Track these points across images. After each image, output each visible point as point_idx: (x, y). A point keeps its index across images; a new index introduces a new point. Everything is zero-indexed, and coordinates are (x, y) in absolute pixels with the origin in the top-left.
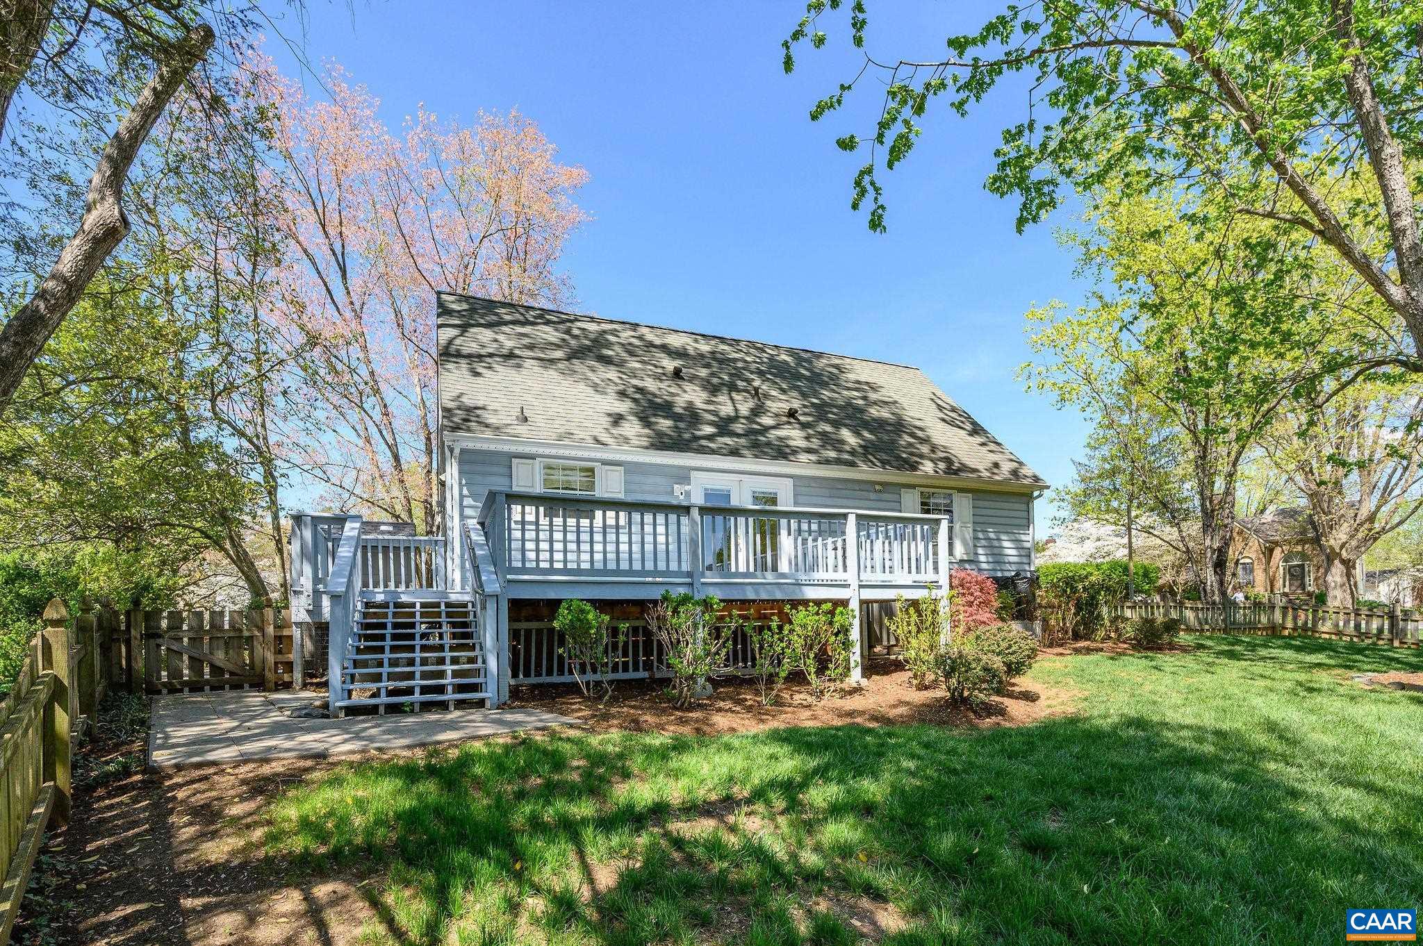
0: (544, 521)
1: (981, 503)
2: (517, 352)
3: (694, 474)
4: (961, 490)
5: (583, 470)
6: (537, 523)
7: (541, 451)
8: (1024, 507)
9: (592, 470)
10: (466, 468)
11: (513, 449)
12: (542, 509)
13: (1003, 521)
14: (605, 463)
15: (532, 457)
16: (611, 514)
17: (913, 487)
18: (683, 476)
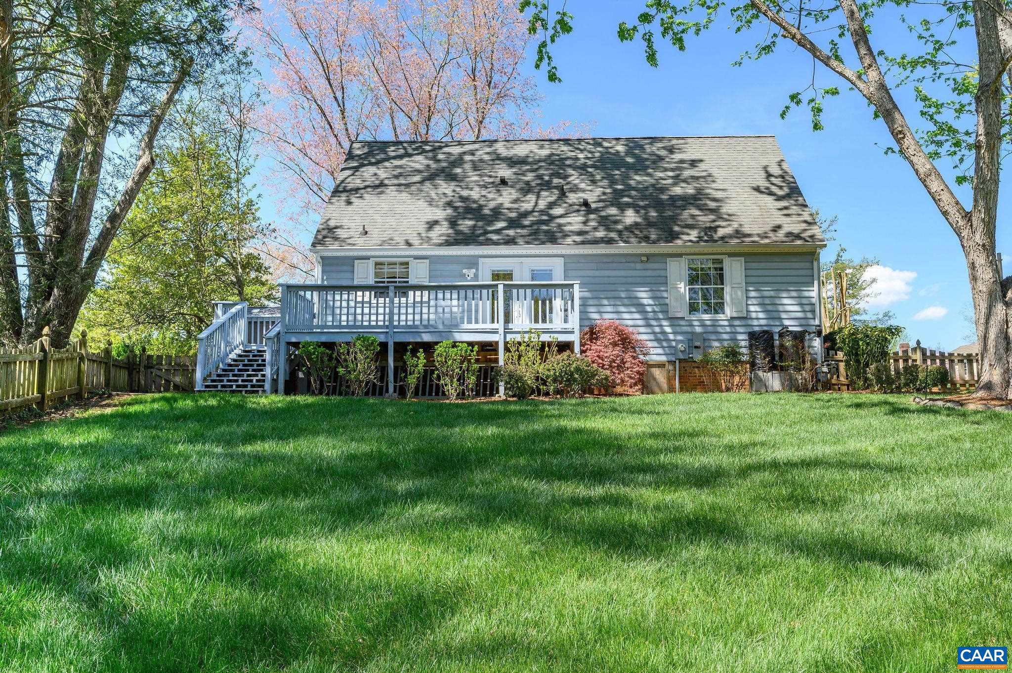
0: (374, 301)
1: (754, 265)
2: (386, 182)
3: (481, 260)
4: (731, 255)
5: (402, 264)
6: (370, 302)
7: (373, 253)
8: (808, 265)
9: (407, 263)
10: (327, 268)
11: (356, 254)
12: (373, 293)
13: (779, 279)
14: (416, 258)
15: (367, 258)
16: (418, 293)
17: (680, 255)
18: (472, 262)
